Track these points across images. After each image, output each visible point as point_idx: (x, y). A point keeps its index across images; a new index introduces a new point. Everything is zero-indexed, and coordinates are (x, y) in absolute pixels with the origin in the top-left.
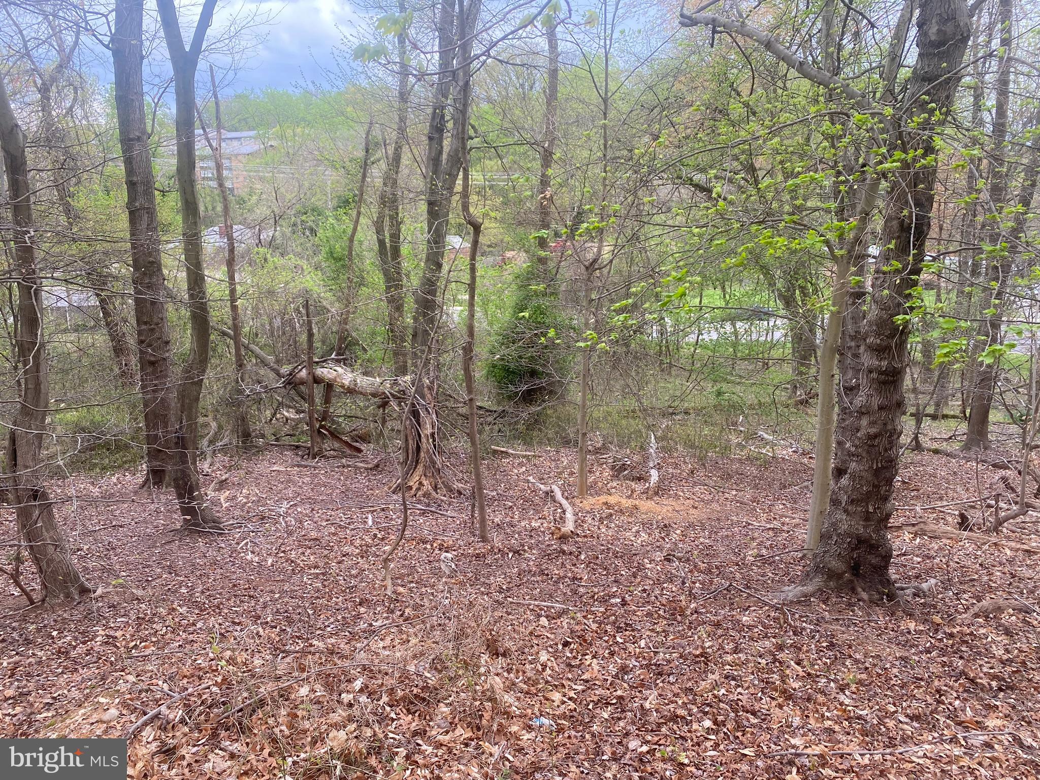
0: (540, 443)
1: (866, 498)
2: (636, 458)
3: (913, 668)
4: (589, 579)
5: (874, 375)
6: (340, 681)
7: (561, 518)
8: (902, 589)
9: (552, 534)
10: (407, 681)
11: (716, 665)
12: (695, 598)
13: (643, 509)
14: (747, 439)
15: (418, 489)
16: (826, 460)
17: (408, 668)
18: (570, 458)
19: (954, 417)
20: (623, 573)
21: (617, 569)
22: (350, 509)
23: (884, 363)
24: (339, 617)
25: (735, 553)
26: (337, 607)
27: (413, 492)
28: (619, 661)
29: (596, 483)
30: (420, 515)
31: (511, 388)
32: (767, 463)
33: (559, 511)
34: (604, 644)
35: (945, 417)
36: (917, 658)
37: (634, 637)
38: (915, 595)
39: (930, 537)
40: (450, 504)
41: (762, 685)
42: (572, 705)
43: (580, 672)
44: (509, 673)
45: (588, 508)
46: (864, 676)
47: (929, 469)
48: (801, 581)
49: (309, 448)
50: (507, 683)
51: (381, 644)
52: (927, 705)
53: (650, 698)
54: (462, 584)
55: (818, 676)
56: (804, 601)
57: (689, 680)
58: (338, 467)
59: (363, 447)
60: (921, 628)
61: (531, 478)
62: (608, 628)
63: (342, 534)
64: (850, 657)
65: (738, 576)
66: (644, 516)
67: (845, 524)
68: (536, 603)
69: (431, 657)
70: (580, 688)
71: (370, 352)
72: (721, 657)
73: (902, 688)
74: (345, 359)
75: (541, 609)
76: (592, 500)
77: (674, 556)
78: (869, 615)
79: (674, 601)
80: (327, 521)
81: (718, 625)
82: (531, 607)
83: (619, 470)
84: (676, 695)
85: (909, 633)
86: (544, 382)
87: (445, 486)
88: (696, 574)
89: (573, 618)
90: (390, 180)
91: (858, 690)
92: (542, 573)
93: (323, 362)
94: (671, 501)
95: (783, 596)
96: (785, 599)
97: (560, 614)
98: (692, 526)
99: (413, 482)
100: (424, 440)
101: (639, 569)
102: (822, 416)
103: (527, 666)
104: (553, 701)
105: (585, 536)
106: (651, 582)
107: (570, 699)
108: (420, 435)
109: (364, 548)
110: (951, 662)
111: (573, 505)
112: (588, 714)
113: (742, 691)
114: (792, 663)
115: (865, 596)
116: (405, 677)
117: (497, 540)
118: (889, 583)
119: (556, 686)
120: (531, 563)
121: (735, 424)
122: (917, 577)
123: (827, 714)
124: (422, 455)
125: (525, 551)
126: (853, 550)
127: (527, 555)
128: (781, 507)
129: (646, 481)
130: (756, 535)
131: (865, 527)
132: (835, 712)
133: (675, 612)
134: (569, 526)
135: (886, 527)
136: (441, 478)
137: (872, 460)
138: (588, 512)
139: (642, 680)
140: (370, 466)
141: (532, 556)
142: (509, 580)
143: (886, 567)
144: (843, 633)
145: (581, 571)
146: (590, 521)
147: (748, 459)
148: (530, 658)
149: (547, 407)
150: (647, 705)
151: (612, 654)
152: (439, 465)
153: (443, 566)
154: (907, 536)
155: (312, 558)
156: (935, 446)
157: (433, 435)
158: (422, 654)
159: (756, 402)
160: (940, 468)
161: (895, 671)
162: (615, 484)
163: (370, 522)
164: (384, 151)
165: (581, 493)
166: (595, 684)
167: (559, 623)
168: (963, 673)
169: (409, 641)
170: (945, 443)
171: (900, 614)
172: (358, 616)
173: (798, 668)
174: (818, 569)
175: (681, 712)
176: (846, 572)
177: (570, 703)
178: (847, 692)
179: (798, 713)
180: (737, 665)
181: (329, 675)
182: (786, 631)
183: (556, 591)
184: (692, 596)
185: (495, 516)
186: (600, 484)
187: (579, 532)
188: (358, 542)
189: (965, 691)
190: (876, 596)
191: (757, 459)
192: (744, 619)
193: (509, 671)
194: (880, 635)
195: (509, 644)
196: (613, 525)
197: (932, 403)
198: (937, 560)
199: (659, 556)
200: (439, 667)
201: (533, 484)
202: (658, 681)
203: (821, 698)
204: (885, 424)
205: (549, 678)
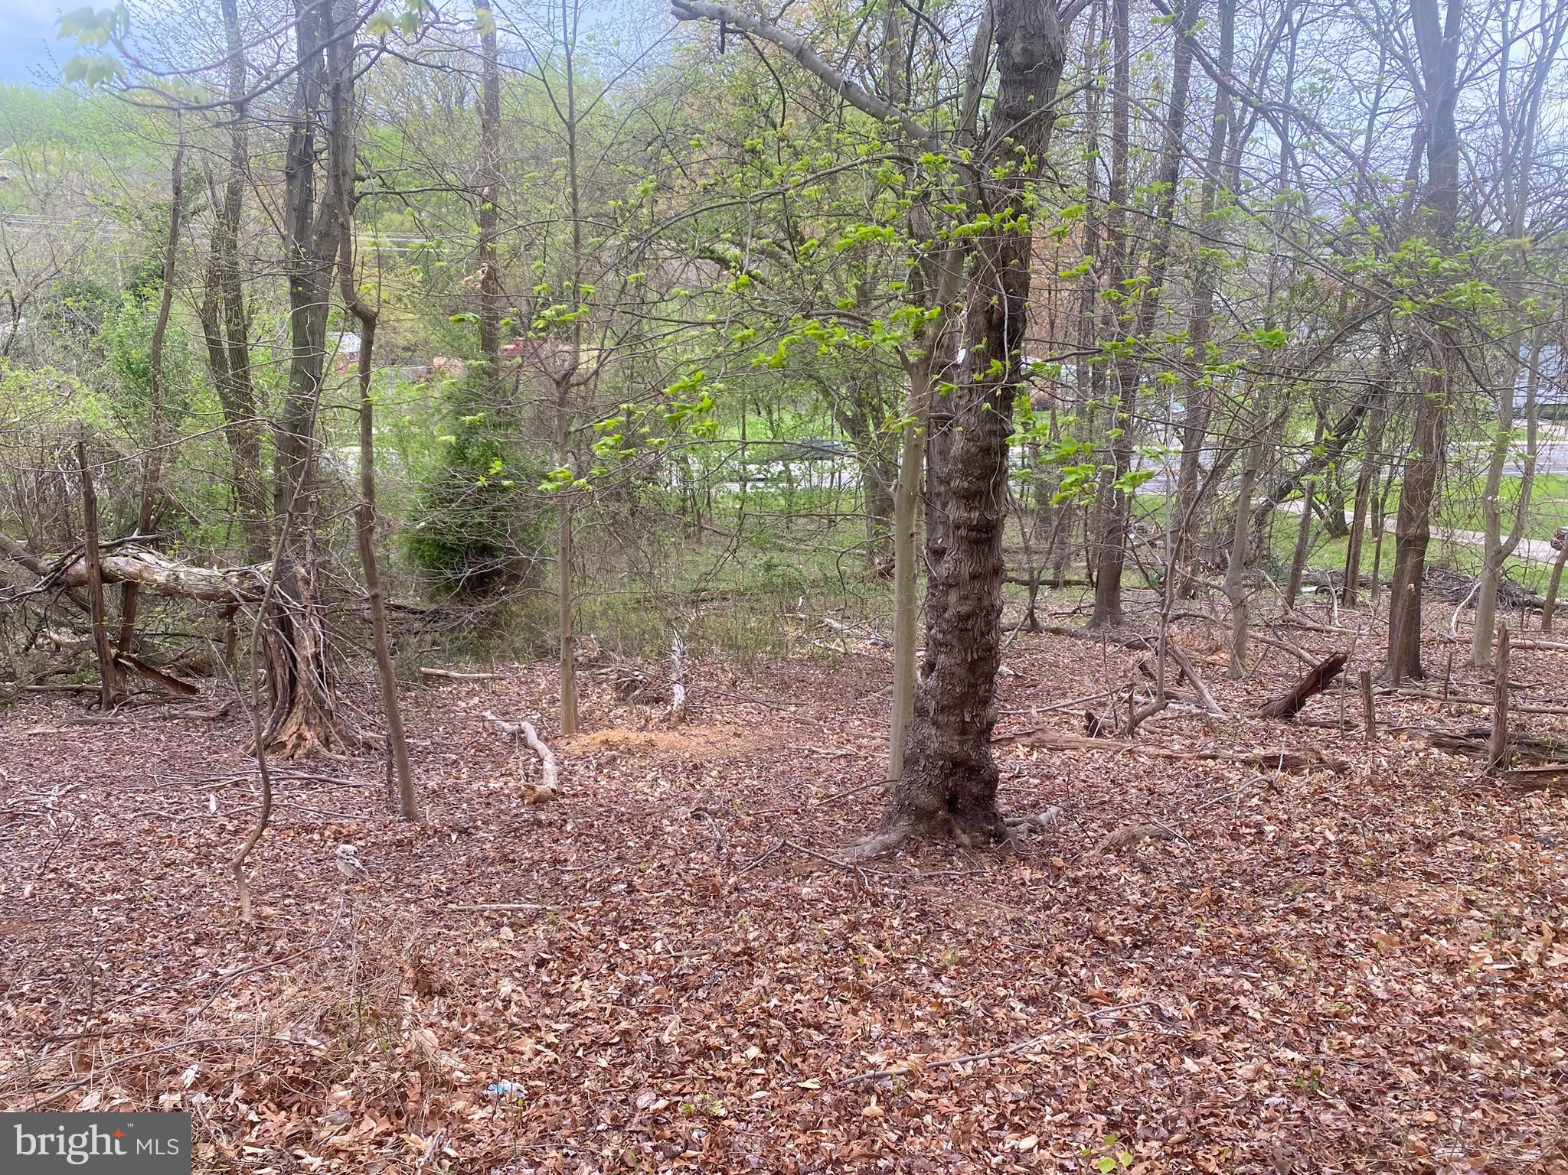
0: (502, 658)
1: (960, 703)
2: (652, 670)
3: (1028, 933)
4: (579, 859)
5: (963, 532)
6: (157, 1074)
7: (537, 771)
8: (1015, 824)
9: (522, 797)
10: (277, 1058)
11: (764, 964)
12: (735, 869)
13: (661, 745)
14: (808, 630)
15: (296, 746)
16: (910, 653)
17: (278, 1036)
18: (550, 678)
19: (1078, 583)
20: (631, 844)
21: (621, 838)
22: (177, 787)
23: (975, 515)
24: (159, 969)
25: (793, 796)
26: (154, 952)
27: (288, 751)
28: (623, 978)
29: (591, 712)
30: (301, 787)
31: (448, 573)
32: (836, 663)
33: (533, 760)
34: (601, 955)
35: (1068, 583)
36: (1032, 918)
37: (645, 938)
38: (1031, 831)
39: (1050, 749)
40: (352, 766)
41: (829, 984)
42: (551, 1055)
43: (563, 1003)
44: (450, 1020)
45: (578, 752)
46: (966, 953)
47: (1049, 656)
48: (882, 827)
49: (100, 693)
50: (446, 1037)
51: (234, 1003)
52: (1047, 980)
53: (670, 1026)
54: (374, 891)
55: (905, 961)
56: (887, 855)
57: (726, 991)
58: (154, 720)
59: (200, 684)
60: (1038, 876)
61: (488, 714)
62: (607, 930)
63: (162, 831)
64: (948, 927)
65: (797, 828)
66: (663, 756)
67: (935, 740)
68: (494, 906)
69: (318, 1014)
70: (563, 1027)
71: (203, 525)
72: (772, 952)
73: (1015, 961)
74: (157, 540)
75: (502, 915)
76: (584, 739)
77: (706, 810)
78: (971, 865)
79: (704, 878)
80: (135, 811)
81: (766, 905)
82: (486, 914)
83: (626, 690)
84: (708, 1017)
85: (1023, 884)
86: (500, 562)
87: (343, 738)
88: (738, 833)
89: (553, 923)
90: (225, 241)
91: (959, 973)
92: (505, 859)
93: (119, 545)
94: (703, 730)
95: (858, 850)
96: (860, 856)
97: (532, 920)
98: (733, 763)
99: (287, 736)
100: (301, 666)
101: (655, 836)
102: (900, 592)
103: (480, 1005)
104: (522, 1054)
105: (575, 795)
106: (672, 853)
107: (548, 1046)
108: (294, 660)
109: (204, 849)
110: (1076, 918)
111: (555, 749)
112: (576, 1065)
113: (802, 998)
114: (871, 947)
115: (965, 839)
116: (273, 1049)
117: (431, 815)
118: (996, 818)
119: (527, 1030)
120: (488, 846)
121: (792, 610)
122: (1034, 806)
123: (918, 1013)
124: (300, 690)
125: (477, 828)
126: (947, 777)
127: (481, 834)
128: (857, 723)
129: (666, 703)
130: (823, 766)
131: (962, 743)
132: (928, 1008)
133: (707, 893)
134: (549, 782)
135: (989, 741)
136: (335, 725)
137: (966, 650)
138: (578, 758)
139: (658, 1002)
140: (212, 714)
141: (488, 835)
142: (450, 876)
143: (992, 795)
144: (939, 895)
145: (567, 849)
146: (582, 770)
147: (811, 658)
148: (484, 992)
149: (509, 600)
150: (666, 1038)
151: (612, 969)
152: (330, 704)
153: (341, 866)
154: (1021, 751)
155: (108, 875)
156: (1055, 624)
157: (316, 656)
158: (303, 1010)
159: (820, 576)
160: (1063, 652)
161: (1006, 939)
162: (620, 711)
163: (213, 806)
164: (209, 193)
165: (568, 730)
166: (587, 1018)
167: (531, 933)
168: (1092, 930)
169: (281, 992)
170: (1068, 620)
171: (1011, 859)
172: (194, 963)
173: (879, 953)
174: (902, 809)
175: (715, 1041)
176: (939, 809)
177: (549, 1052)
178: (944, 979)
179: (879, 1017)
180: (794, 959)
181: (137, 1068)
182: (862, 902)
183: (526, 884)
184: (731, 866)
185: (429, 779)
186: (598, 713)
187: (564, 790)
188: (192, 841)
189: (1093, 954)
190: (981, 839)
191: (823, 658)
192: (805, 890)
193: (450, 1018)
194: (986, 892)
195: (449, 976)
196: (617, 774)
197: (1050, 565)
198: (1059, 780)
199: (684, 813)
200: (331, 1027)
201: (492, 722)
202: (681, 1000)
203: (909, 992)
204: (979, 599)
205: (515, 1019)
